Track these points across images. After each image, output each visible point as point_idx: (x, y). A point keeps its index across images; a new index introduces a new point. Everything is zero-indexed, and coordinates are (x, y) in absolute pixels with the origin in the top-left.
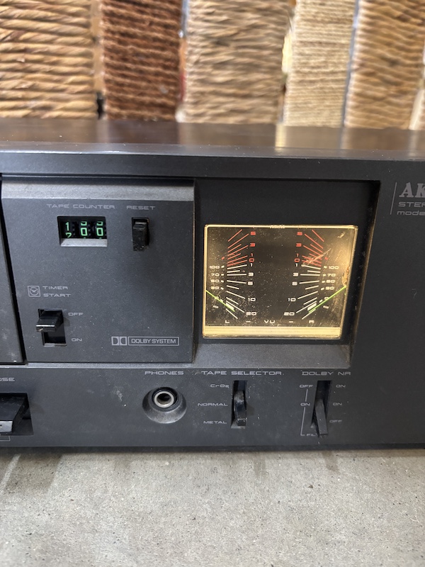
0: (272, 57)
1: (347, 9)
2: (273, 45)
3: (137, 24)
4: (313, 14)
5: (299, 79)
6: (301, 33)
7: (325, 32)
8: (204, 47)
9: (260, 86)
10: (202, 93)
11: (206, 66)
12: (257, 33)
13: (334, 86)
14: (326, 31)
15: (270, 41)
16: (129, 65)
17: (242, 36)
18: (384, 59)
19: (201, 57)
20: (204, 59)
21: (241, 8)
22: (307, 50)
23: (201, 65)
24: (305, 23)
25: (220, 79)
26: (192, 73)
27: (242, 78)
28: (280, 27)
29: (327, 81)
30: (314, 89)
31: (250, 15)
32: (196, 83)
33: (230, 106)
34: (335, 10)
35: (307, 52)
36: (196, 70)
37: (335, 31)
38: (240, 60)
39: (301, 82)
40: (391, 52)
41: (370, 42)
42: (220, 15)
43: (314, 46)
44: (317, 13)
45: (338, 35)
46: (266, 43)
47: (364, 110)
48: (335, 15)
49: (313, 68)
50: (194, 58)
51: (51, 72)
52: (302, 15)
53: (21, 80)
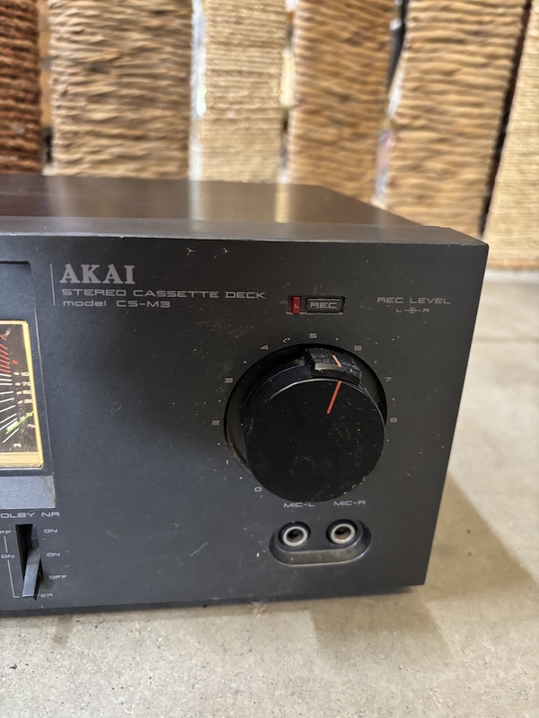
0: (172, 89)
1: (274, 30)
2: (173, 73)
4: (226, 35)
5: (214, 117)
6: (211, 60)
7: (245, 59)
8: (73, 74)
9: (157, 125)
10: (76, 134)
11: (77, 98)
12: (148, 58)
13: (265, 126)
14: (247, 57)
15: (167, 68)
17: (126, 61)
18: (330, 93)
19: (70, 88)
20: (73, 90)
21: (122, 26)
22: (222, 81)
24: (216, 46)
25: (98, 116)
26: (59, 107)
27: (131, 115)
28: (180, 52)
29: (255, 120)
30: (237, 129)
31: (135, 35)
32: (65, 120)
33: (116, 150)
34: (257, 31)
35: (222, 84)
36: (65, 104)
37: (259, 57)
38: (125, 92)
39: (216, 121)
40: (340, 85)
41: (310, 72)
42: (93, 34)
43: (232, 76)
44: (232, 34)
45: (264, 63)
46: (162, 71)
47: (310, 157)
48: (257, 36)
49: (232, 103)
50: (61, 88)
52: (212, 37)
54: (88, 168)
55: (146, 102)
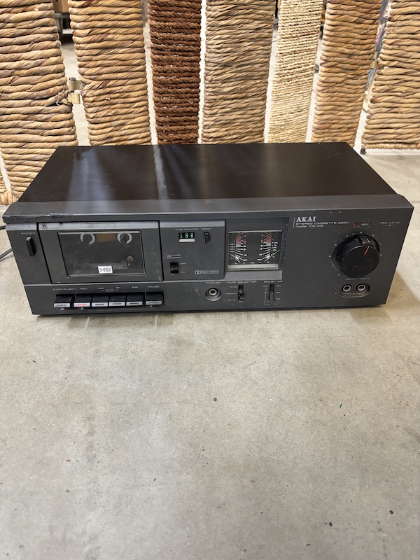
0: (261, 69)
2: (262, 60)
3: (174, 63)
4: (290, 32)
6: (281, 48)
8: (216, 70)
9: (252, 89)
10: (215, 100)
11: (217, 82)
12: (251, 55)
14: (299, 42)
15: (259, 58)
17: (241, 58)
18: (343, 53)
19: (214, 77)
21: (241, 41)
23: (213, 82)
24: (284, 40)
27: (242, 86)
29: (301, 76)
30: (292, 83)
31: (246, 44)
33: (234, 105)
34: (306, 27)
35: (285, 60)
36: (211, 85)
37: (306, 41)
38: (239, 75)
40: (348, 48)
42: (226, 48)
43: (291, 54)
44: (293, 31)
46: (257, 60)
47: (327, 92)
48: (307, 30)
49: (290, 69)
51: (124, 103)
53: (108, 110)
54: (220, 116)
55: (247, 78)
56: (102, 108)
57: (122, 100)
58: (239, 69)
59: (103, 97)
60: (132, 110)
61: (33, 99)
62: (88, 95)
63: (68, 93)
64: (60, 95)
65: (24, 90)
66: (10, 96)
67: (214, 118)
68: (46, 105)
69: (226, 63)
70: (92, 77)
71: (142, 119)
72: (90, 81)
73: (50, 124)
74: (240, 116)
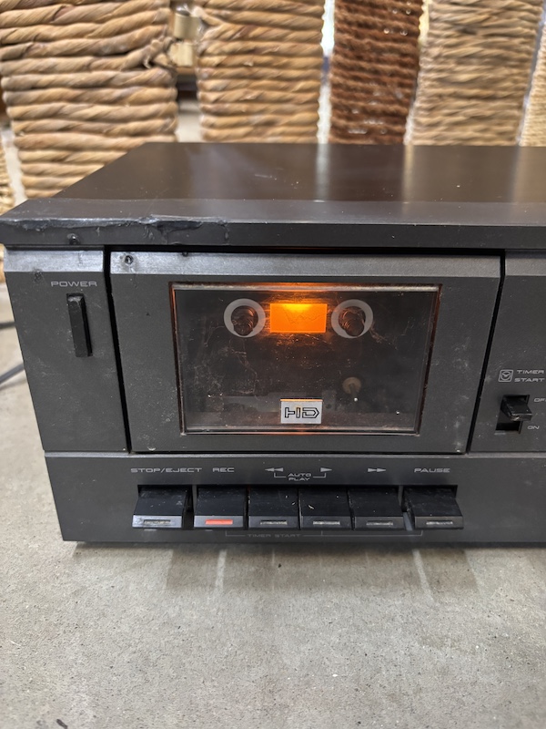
0: (523, 47)
2: (526, 30)
3: (377, 11)
8: (448, 37)
9: (507, 84)
10: (440, 96)
11: (448, 60)
12: (510, 18)
15: (523, 26)
16: (363, 64)
17: (494, 21)
19: (445, 50)
20: (447, 52)
23: (442, 60)
25: (463, 77)
26: (430, 71)
27: (488, 75)
28: (536, 8)
32: (435, 83)
33: (471, 111)
36: (436, 67)
38: (488, 52)
46: (518, 29)
50: (435, 51)
51: (279, 78)
53: (246, 90)
54: (445, 130)
55: (500, 61)
56: (235, 83)
57: (275, 72)
58: (490, 40)
59: (238, 59)
60: (289, 95)
61: (98, 54)
62: (210, 49)
63: (171, 42)
64: (155, 45)
65: (80, 35)
66: (50, 46)
67: (434, 132)
68: (124, 65)
69: (469, 25)
70: (224, 12)
71: (306, 116)
72: (216, 20)
73: (126, 110)
74: (478, 135)
